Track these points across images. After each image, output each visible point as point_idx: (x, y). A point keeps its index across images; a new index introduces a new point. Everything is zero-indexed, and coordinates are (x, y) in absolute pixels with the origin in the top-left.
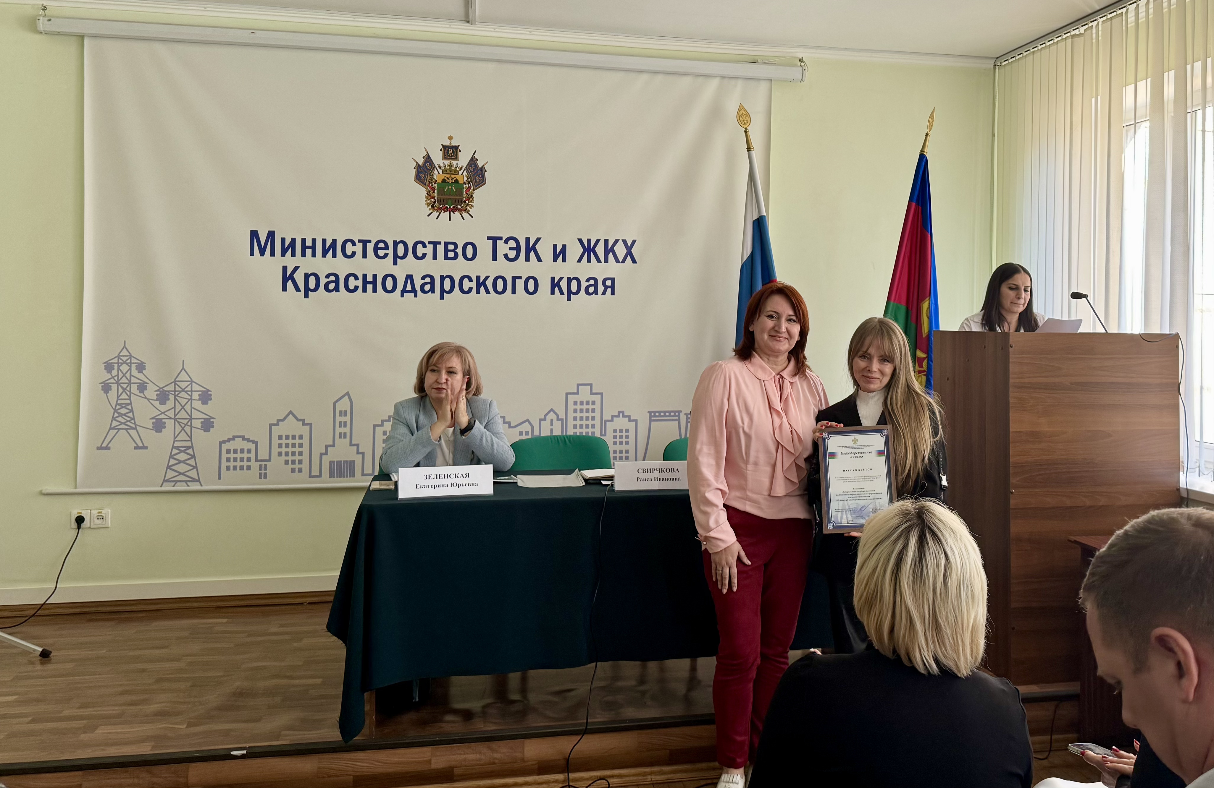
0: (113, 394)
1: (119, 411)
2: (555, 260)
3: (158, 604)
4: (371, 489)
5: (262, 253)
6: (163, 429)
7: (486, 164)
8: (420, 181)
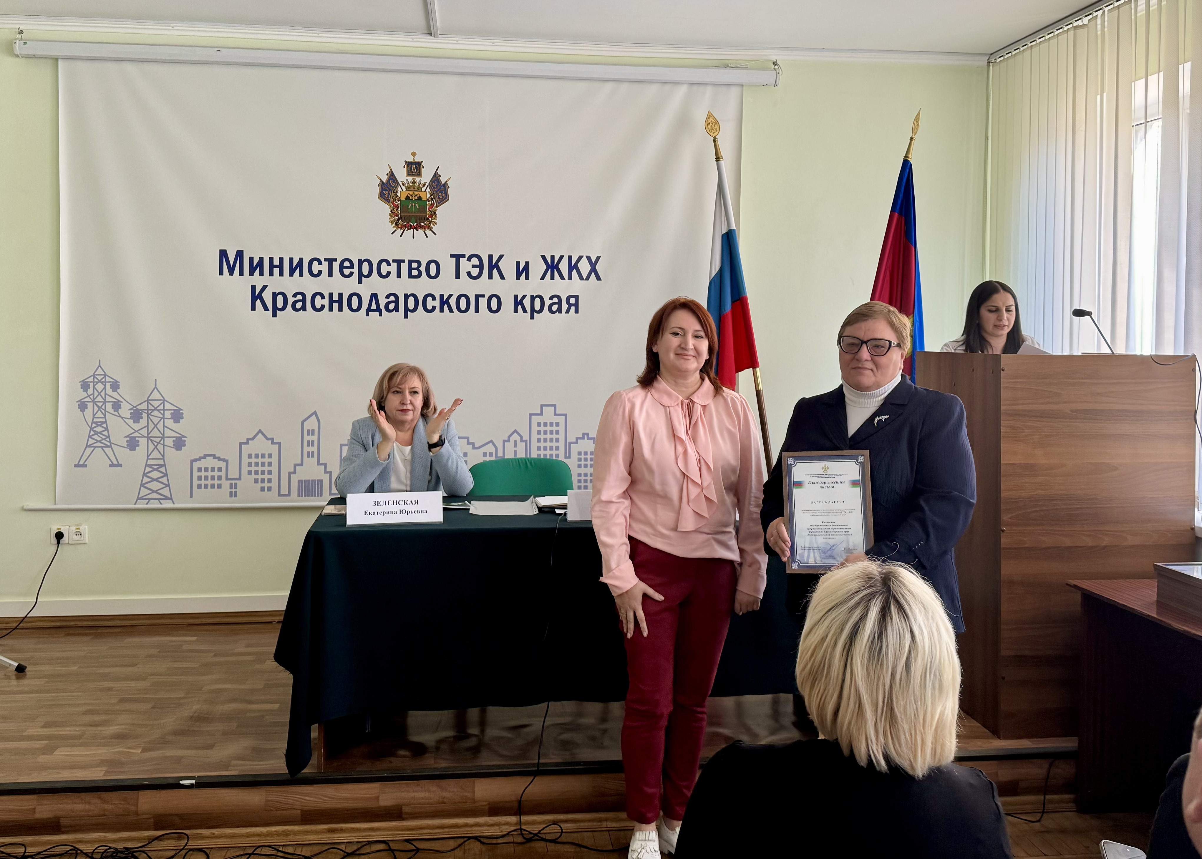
0: (89, 412)
1: (95, 429)
2: (518, 278)
3: (133, 620)
4: (323, 513)
5: (231, 272)
6: (137, 448)
7: (449, 179)
8: (384, 199)
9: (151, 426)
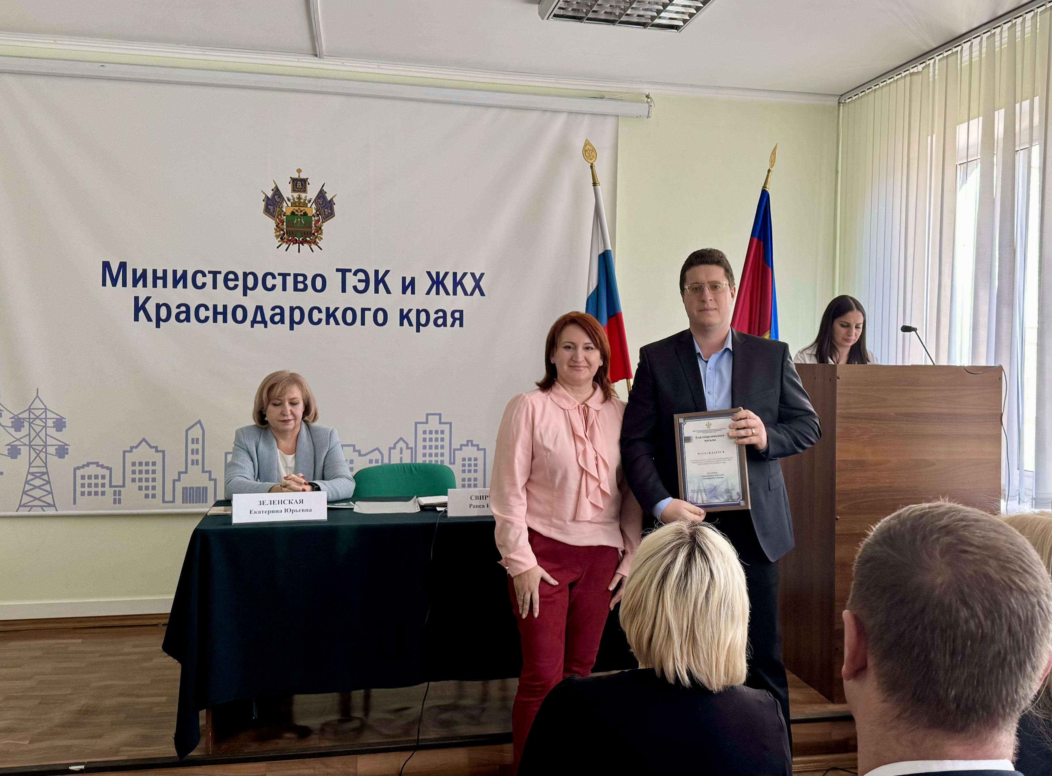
2: (404, 292)
5: (114, 283)
6: (18, 456)
7: (334, 196)
8: (269, 214)
9: (33, 434)
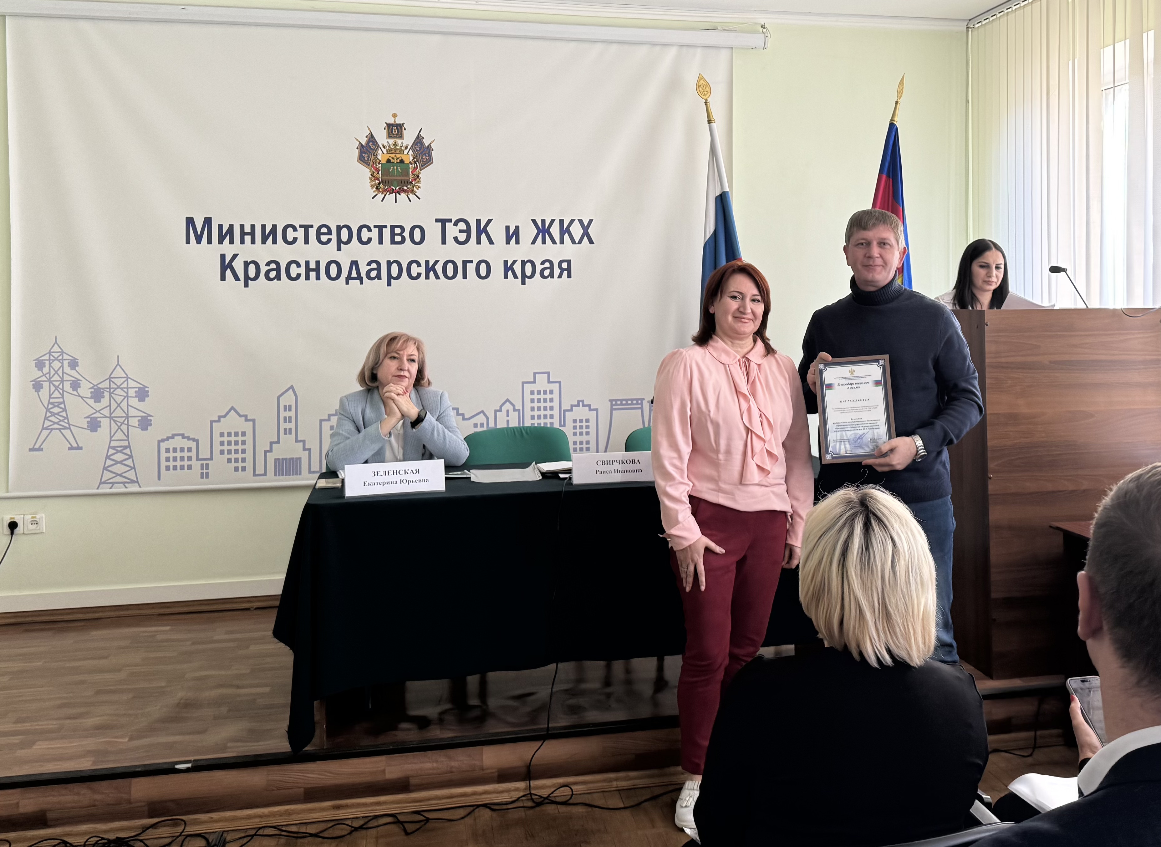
0: (44, 393)
1: (51, 410)
2: (508, 242)
4: (317, 487)
5: (199, 240)
6: (98, 429)
7: (433, 142)
8: (363, 162)
9: (114, 405)
